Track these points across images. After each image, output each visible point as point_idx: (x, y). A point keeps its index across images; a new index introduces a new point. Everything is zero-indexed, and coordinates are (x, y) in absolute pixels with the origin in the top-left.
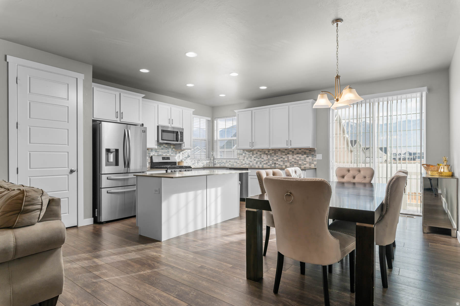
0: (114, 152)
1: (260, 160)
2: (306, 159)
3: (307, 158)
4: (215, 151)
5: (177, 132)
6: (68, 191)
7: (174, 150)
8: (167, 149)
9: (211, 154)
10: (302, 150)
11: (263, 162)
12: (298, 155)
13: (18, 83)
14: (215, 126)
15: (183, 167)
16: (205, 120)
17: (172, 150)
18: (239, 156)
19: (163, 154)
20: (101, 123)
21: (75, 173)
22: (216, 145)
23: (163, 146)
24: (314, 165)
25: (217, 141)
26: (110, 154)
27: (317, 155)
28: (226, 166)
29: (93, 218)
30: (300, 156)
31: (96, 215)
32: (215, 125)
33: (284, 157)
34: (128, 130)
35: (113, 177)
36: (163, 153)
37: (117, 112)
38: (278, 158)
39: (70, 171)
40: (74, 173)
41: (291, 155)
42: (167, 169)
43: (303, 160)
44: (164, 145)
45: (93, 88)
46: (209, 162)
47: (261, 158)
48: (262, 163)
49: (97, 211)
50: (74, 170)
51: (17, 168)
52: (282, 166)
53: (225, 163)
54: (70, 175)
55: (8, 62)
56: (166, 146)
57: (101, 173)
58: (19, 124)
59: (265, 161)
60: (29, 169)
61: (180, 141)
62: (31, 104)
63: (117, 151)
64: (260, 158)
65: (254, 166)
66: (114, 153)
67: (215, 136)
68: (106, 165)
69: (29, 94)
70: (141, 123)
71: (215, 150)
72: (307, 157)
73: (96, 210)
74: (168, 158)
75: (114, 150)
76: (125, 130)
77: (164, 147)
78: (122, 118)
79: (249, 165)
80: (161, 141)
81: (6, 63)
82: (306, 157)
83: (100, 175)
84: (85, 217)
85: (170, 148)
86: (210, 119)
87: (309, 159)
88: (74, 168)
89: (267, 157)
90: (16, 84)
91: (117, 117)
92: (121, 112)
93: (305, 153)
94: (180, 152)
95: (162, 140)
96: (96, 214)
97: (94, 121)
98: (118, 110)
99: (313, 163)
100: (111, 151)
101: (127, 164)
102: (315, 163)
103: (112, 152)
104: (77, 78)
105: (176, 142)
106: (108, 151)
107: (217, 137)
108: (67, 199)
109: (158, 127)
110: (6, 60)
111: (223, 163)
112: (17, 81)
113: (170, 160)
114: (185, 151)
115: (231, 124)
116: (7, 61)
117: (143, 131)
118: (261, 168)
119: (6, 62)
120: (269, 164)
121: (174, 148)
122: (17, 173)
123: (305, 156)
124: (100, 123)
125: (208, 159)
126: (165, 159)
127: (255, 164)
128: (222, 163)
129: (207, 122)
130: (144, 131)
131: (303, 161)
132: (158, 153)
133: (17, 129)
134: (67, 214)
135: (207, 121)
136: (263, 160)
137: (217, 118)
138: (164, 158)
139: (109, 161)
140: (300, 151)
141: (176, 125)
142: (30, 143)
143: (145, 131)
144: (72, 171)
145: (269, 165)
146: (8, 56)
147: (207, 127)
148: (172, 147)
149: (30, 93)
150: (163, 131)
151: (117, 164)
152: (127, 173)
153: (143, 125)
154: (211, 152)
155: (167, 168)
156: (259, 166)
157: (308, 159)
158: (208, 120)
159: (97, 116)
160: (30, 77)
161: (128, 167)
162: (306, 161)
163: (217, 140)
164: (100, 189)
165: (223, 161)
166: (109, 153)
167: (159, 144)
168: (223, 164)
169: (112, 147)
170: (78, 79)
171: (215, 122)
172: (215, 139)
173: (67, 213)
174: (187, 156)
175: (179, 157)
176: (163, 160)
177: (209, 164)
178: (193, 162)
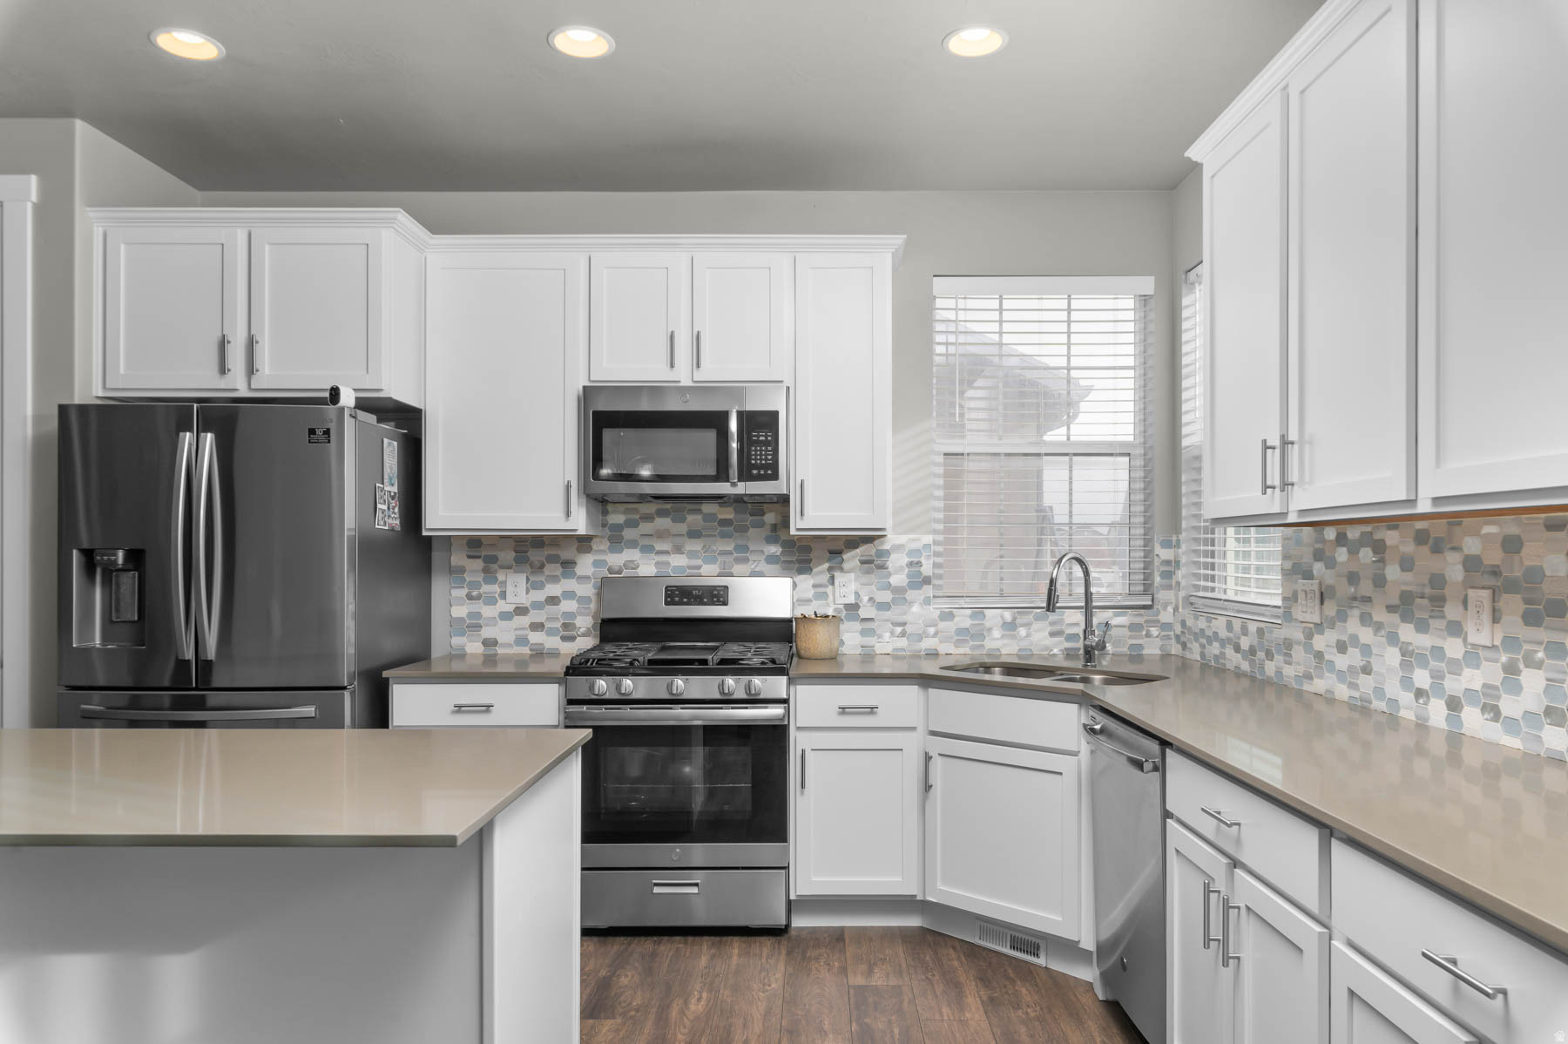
4: (1183, 536)
8: (730, 536)
9: (1158, 561)
16: (1130, 304)
18: (1289, 588)
19: (699, 567)
36: (699, 562)
37: (229, 341)
59: (1473, 656)
74: (715, 595)
77: (709, 520)
78: (260, 370)
85: (761, 525)
86: (1147, 285)
89: (1495, 616)
91: (230, 370)
94: (840, 553)
95: (599, 476)
113: (726, 604)
117: (312, 431)
126: (692, 597)
129: (1139, 316)
130: (320, 432)
135: (1140, 305)
138: (678, 595)
143: (327, 432)
153: (334, 394)
154: (1157, 545)
158: (1145, 300)
170: (6, 203)
174: (904, 577)
175: (833, 584)
176: (667, 603)
177: (1130, 637)
178: (963, 620)
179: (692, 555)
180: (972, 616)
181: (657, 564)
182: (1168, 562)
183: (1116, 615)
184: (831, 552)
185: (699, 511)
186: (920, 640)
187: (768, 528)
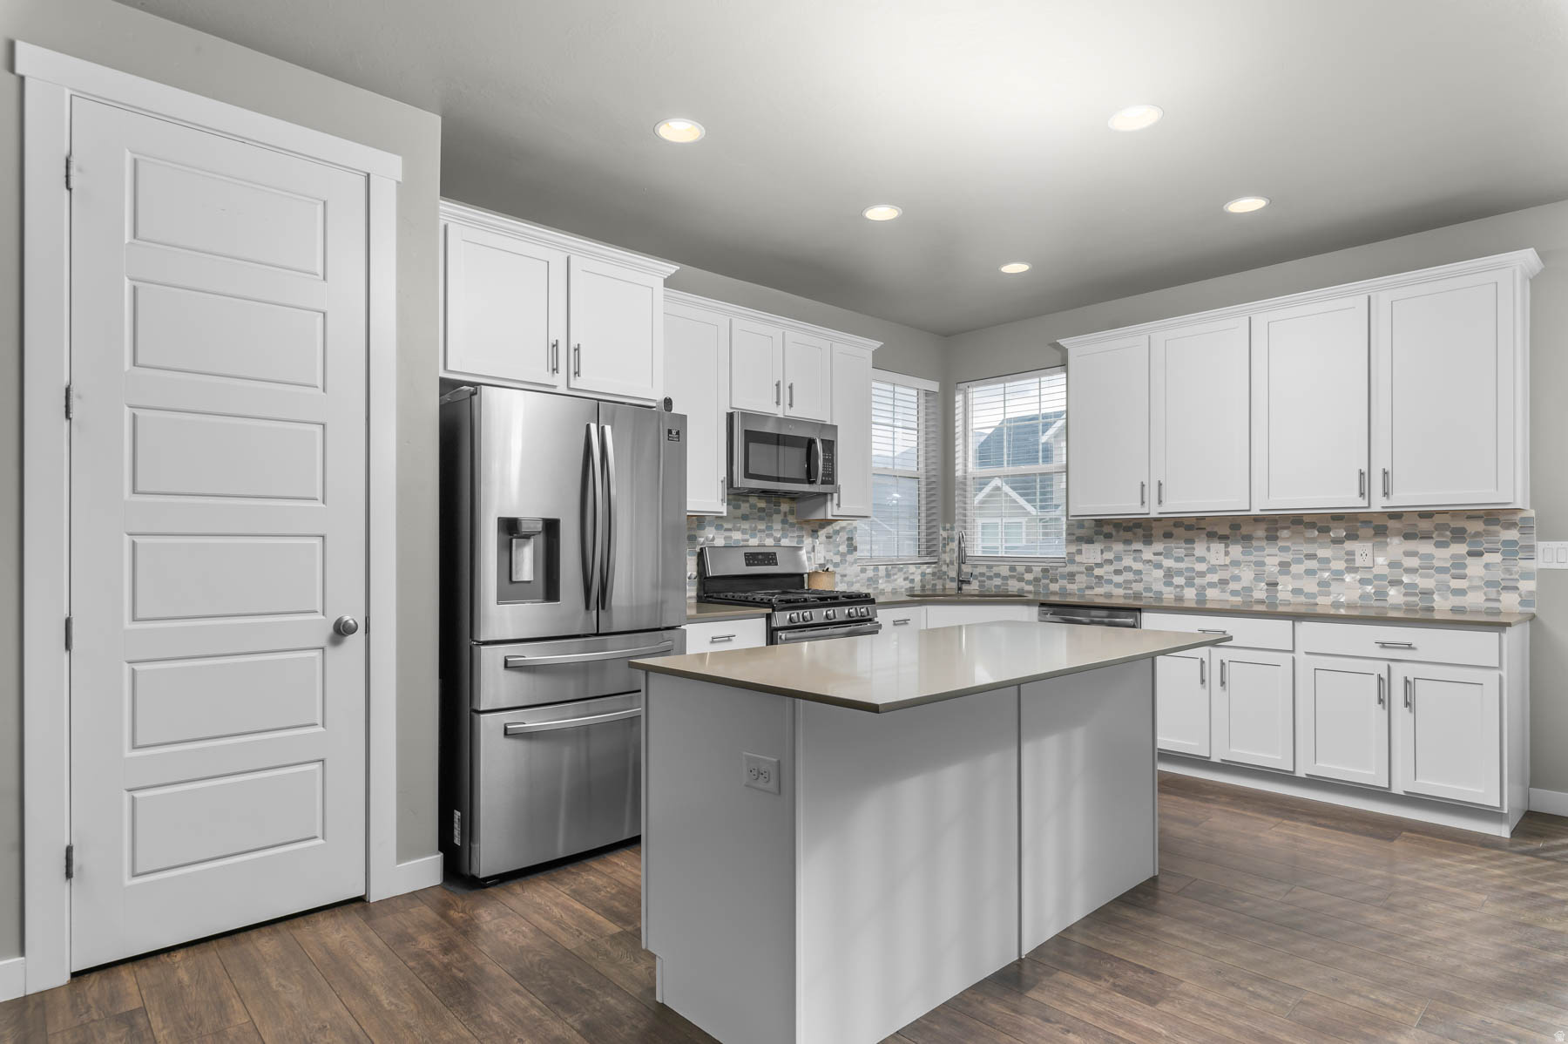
0: (540, 532)
1: (1190, 566)
2: (1464, 566)
3: (1469, 561)
4: (956, 524)
5: (811, 443)
6: (322, 729)
7: (791, 519)
8: (763, 519)
9: (941, 538)
10: (1438, 519)
11: (1202, 574)
12: (1412, 545)
13: (73, 184)
14: (959, 417)
15: (836, 598)
16: (915, 393)
17: (784, 522)
18: (1073, 549)
19: (747, 540)
20: (476, 393)
21: (355, 641)
22: (961, 498)
23: (747, 505)
24: (1520, 595)
25: (965, 484)
26: (518, 546)
27: (1541, 546)
28: (1010, 589)
29: (440, 855)
30: (1425, 547)
31: (457, 841)
32: (959, 411)
33: (1323, 553)
34: (603, 428)
35: (532, 654)
36: (747, 537)
37: (555, 346)
38: (1287, 557)
39: (330, 630)
40: (350, 638)
41: (1370, 545)
42: (770, 611)
43: (1441, 570)
44: (753, 500)
45: (446, 227)
46: (934, 574)
47: (1191, 558)
48: (1198, 581)
49: (462, 820)
50: (351, 622)
51: (68, 622)
52: (1314, 596)
53: (1005, 578)
54: (330, 651)
55: (22, 78)
56: (762, 504)
57: (475, 639)
58: (79, 397)
59: (1212, 569)
60: (128, 624)
61: (823, 483)
62: (140, 293)
63: (551, 528)
64: (1186, 559)
65: (1151, 595)
66: (540, 539)
67: (959, 461)
68: (503, 598)
69: (130, 243)
70: (660, 397)
71: (958, 520)
72: (1471, 554)
73: (457, 814)
74: (770, 558)
75: (539, 526)
76: (588, 426)
77: (752, 506)
78: (577, 373)
79: (1125, 588)
80: (740, 481)
81: (12, 81)
82: (1462, 557)
83: (476, 648)
84: (406, 851)
85: (778, 512)
86: (934, 386)
87: (1487, 566)
88: (354, 616)
89: (1227, 553)
90: (66, 192)
91: (555, 370)
92: (573, 345)
93: (1459, 535)
94: (817, 531)
95: (748, 475)
96: (457, 832)
97: (447, 385)
98: (558, 334)
99: (1517, 588)
100: (525, 528)
101: (597, 592)
102: (1528, 586)
103: (527, 537)
104: (368, 175)
105: (807, 485)
106: (510, 527)
107: (966, 466)
108: (317, 766)
109: (730, 417)
110: (11, 67)
111: (997, 575)
112: (67, 176)
113: (776, 564)
114: (836, 526)
115: (1030, 407)
116: (19, 70)
117: (670, 432)
118: (1194, 605)
119: (13, 76)
120: (1233, 586)
121: (792, 512)
122: (68, 646)
123: (1461, 549)
124: (474, 394)
125: (927, 559)
126: (758, 560)
127: (1158, 586)
128: (990, 578)
129: (922, 401)
130: (674, 432)
131: (1447, 577)
132: (728, 534)
133: (66, 423)
134: (320, 841)
135: (922, 395)
136: (1201, 567)
137: (968, 384)
138: (752, 558)
139: (514, 579)
140: (1425, 525)
141: (808, 408)
142: (134, 491)
143: (678, 433)
144: (342, 631)
145: (1234, 593)
146: (22, 48)
147: (922, 420)
148: (785, 507)
149: (135, 241)
150: (751, 437)
151: (551, 592)
152: (597, 634)
153: (668, 403)
154: (941, 529)
155: (769, 604)
156: (1179, 599)
157: (1475, 568)
158: (928, 393)
159: (462, 365)
160: (135, 161)
161: (603, 608)
162: (1463, 577)
163: (965, 478)
164: (475, 715)
165: (995, 570)
166: (514, 541)
167: (735, 495)
168: (997, 581)
169: (530, 512)
170: (371, 175)
171: (959, 398)
172: (959, 473)
173: (315, 837)
174: (845, 546)
175: (814, 551)
176: (747, 565)
177: (933, 580)
178: (870, 573)
179: (744, 532)
180: (874, 570)
181: (725, 538)
182: (944, 539)
183: (928, 567)
184: (813, 531)
185: (748, 501)
186: (852, 585)
187: (782, 514)
